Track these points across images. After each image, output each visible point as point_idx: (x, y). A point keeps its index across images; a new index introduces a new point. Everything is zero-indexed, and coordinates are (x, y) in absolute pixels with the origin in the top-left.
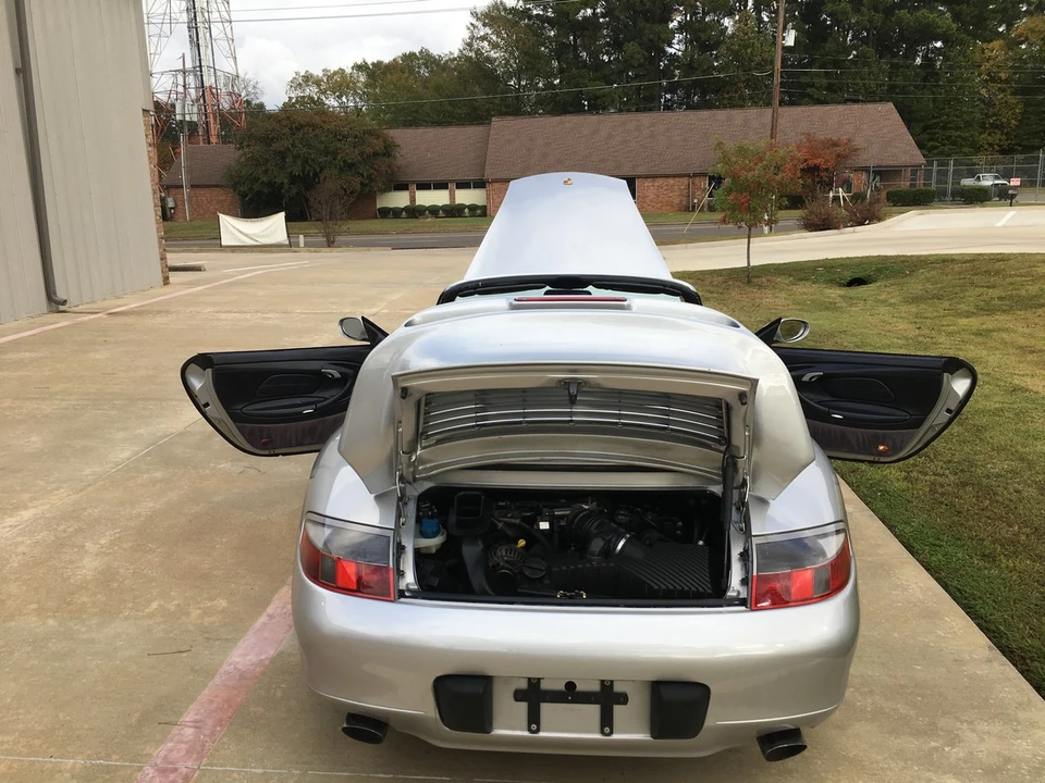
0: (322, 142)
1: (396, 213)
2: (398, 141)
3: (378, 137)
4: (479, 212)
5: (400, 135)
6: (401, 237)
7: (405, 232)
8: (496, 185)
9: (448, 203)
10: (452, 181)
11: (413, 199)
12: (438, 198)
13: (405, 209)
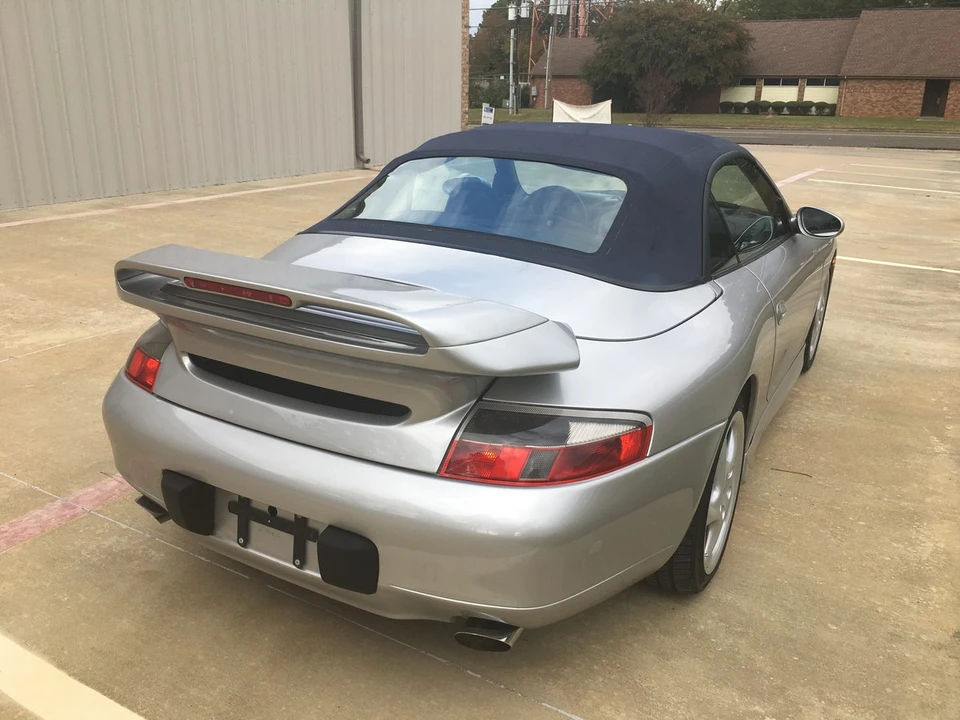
0: (675, 35)
1: (738, 108)
2: (752, 34)
3: (732, 29)
4: (827, 111)
5: (758, 29)
6: (738, 132)
7: (741, 127)
8: (852, 83)
9: (795, 100)
10: (803, 77)
11: (758, 94)
12: (786, 94)
13: (750, 105)
